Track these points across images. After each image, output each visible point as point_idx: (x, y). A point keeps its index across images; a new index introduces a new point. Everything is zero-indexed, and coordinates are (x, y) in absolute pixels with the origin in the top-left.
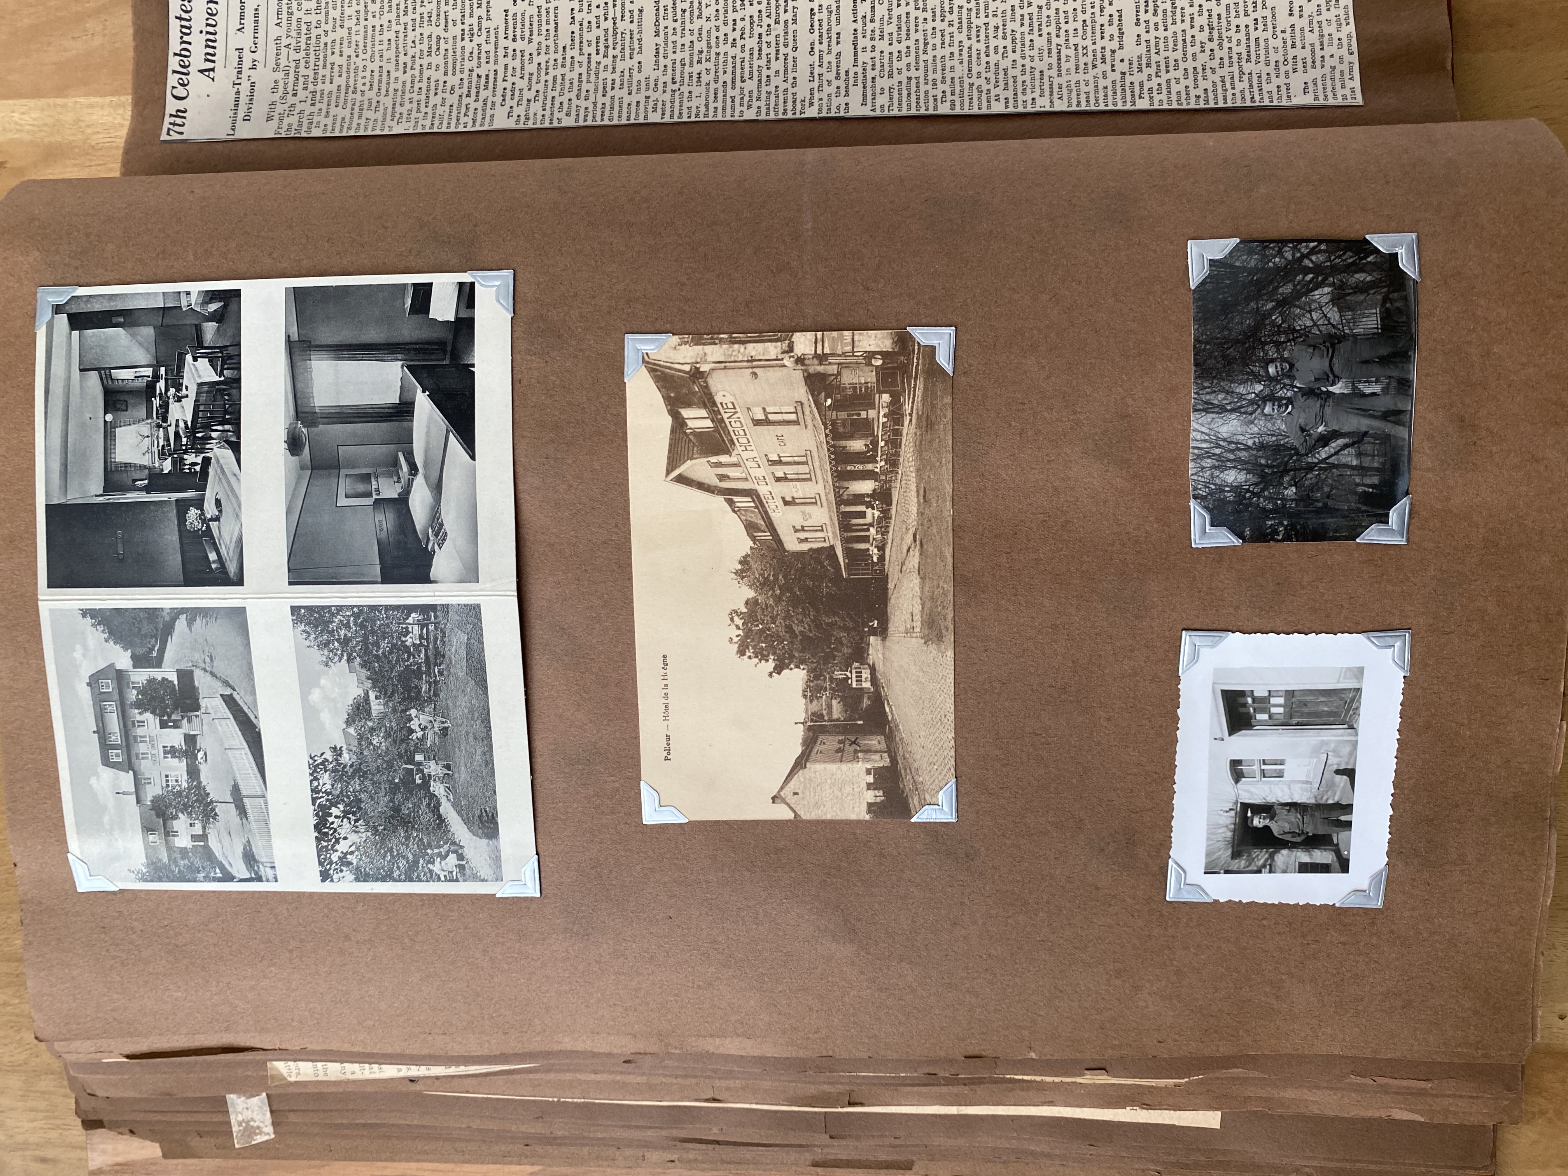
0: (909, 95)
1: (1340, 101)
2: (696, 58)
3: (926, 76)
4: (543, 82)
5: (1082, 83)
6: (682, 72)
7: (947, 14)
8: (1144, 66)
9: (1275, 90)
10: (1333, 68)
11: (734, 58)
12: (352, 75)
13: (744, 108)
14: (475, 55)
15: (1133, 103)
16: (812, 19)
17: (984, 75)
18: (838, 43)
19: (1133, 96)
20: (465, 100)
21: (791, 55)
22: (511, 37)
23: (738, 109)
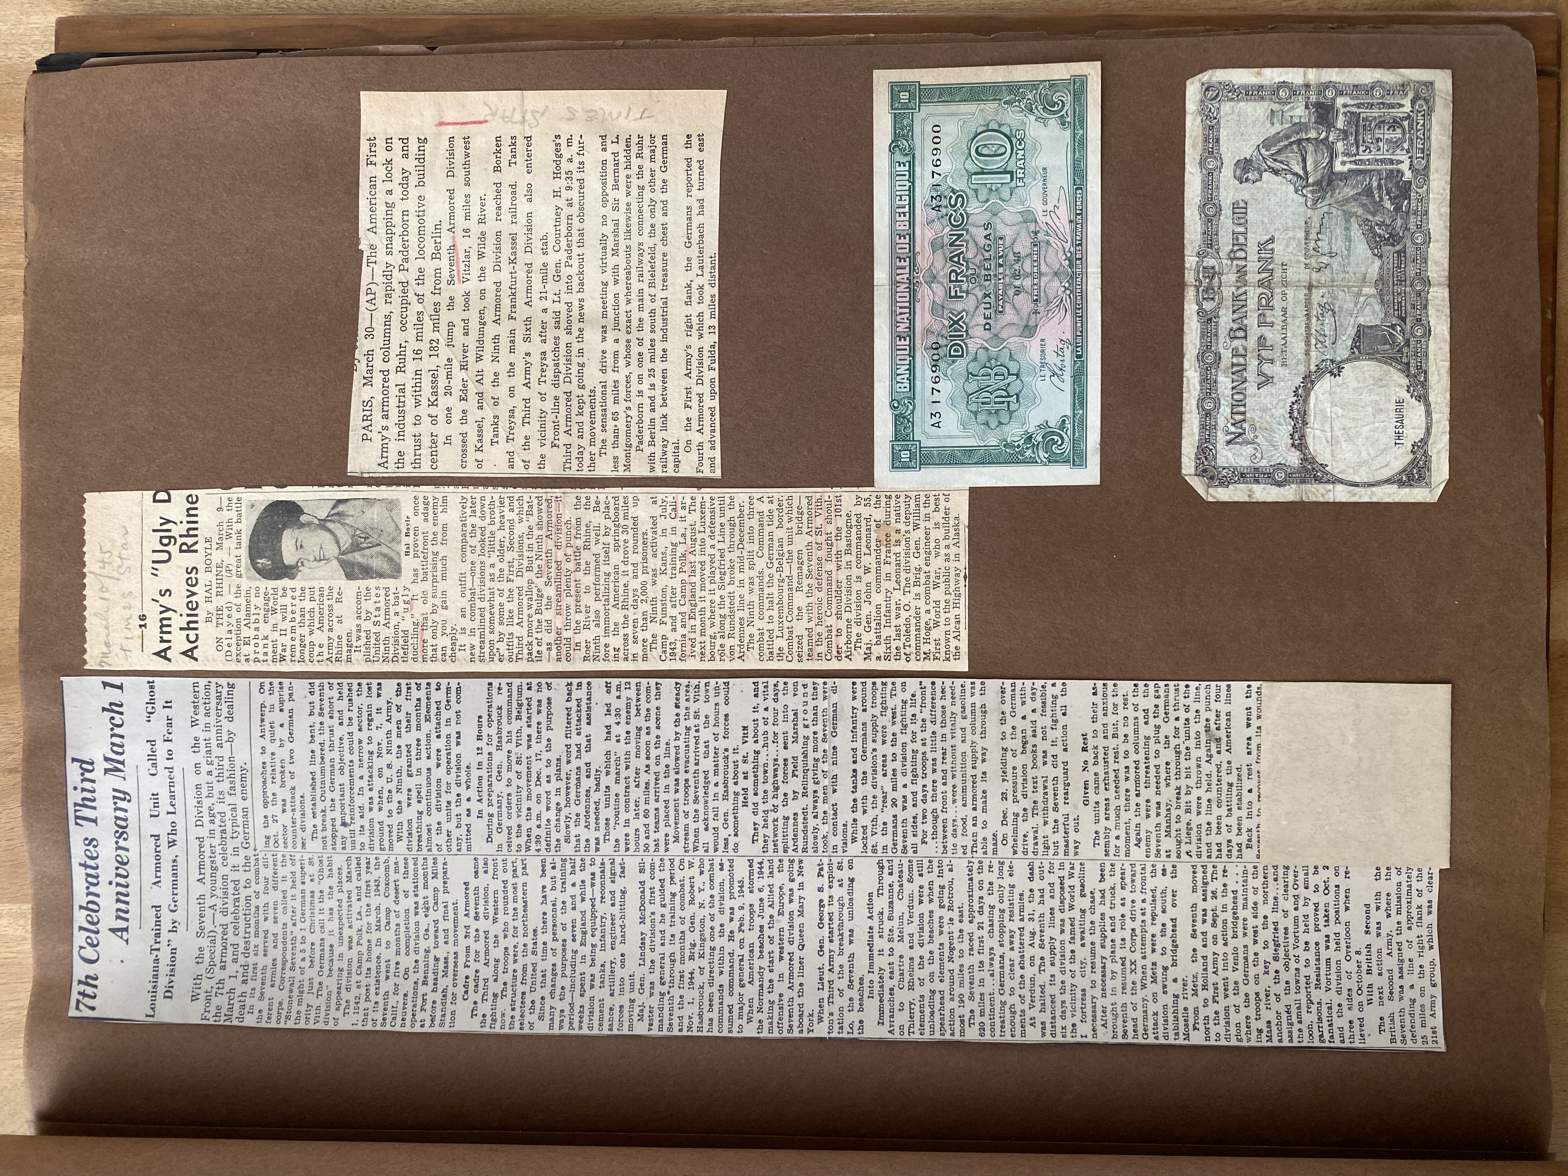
0: (932, 1013)
1: (1419, 1046)
2: (687, 953)
3: (952, 989)
4: (510, 971)
5: (1130, 1006)
6: (672, 969)
7: (976, 914)
8: (1200, 988)
9: (1347, 1026)
10: (1413, 1001)
11: (731, 954)
12: (289, 946)
13: (744, 1022)
14: (431, 932)
15: (1187, 1036)
16: (821, 912)
17: (1018, 992)
18: (851, 942)
19: (1186, 1026)
20: (422, 989)
21: (797, 953)
22: (472, 914)
23: (737, 1022)
